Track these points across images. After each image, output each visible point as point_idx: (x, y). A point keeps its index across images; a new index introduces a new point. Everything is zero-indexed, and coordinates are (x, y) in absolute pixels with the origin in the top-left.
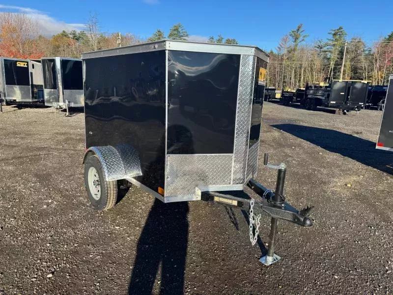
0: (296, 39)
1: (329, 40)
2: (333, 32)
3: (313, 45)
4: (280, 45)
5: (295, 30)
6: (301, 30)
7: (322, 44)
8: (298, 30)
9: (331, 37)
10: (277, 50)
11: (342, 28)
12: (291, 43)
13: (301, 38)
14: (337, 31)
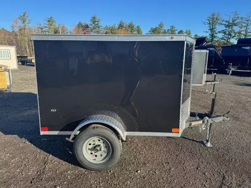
0: (24, 22)
1: (46, 24)
2: (48, 20)
3: (36, 26)
4: (13, 24)
5: (22, 15)
6: (26, 15)
7: (42, 26)
8: (24, 15)
9: (47, 22)
10: (11, 28)
11: (52, 18)
12: (20, 24)
13: (27, 22)
14: (49, 19)
